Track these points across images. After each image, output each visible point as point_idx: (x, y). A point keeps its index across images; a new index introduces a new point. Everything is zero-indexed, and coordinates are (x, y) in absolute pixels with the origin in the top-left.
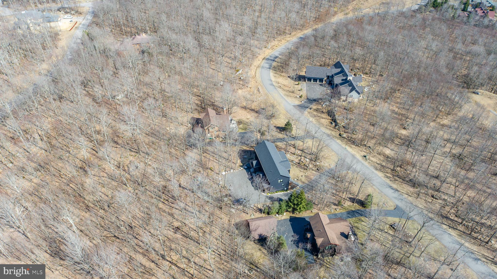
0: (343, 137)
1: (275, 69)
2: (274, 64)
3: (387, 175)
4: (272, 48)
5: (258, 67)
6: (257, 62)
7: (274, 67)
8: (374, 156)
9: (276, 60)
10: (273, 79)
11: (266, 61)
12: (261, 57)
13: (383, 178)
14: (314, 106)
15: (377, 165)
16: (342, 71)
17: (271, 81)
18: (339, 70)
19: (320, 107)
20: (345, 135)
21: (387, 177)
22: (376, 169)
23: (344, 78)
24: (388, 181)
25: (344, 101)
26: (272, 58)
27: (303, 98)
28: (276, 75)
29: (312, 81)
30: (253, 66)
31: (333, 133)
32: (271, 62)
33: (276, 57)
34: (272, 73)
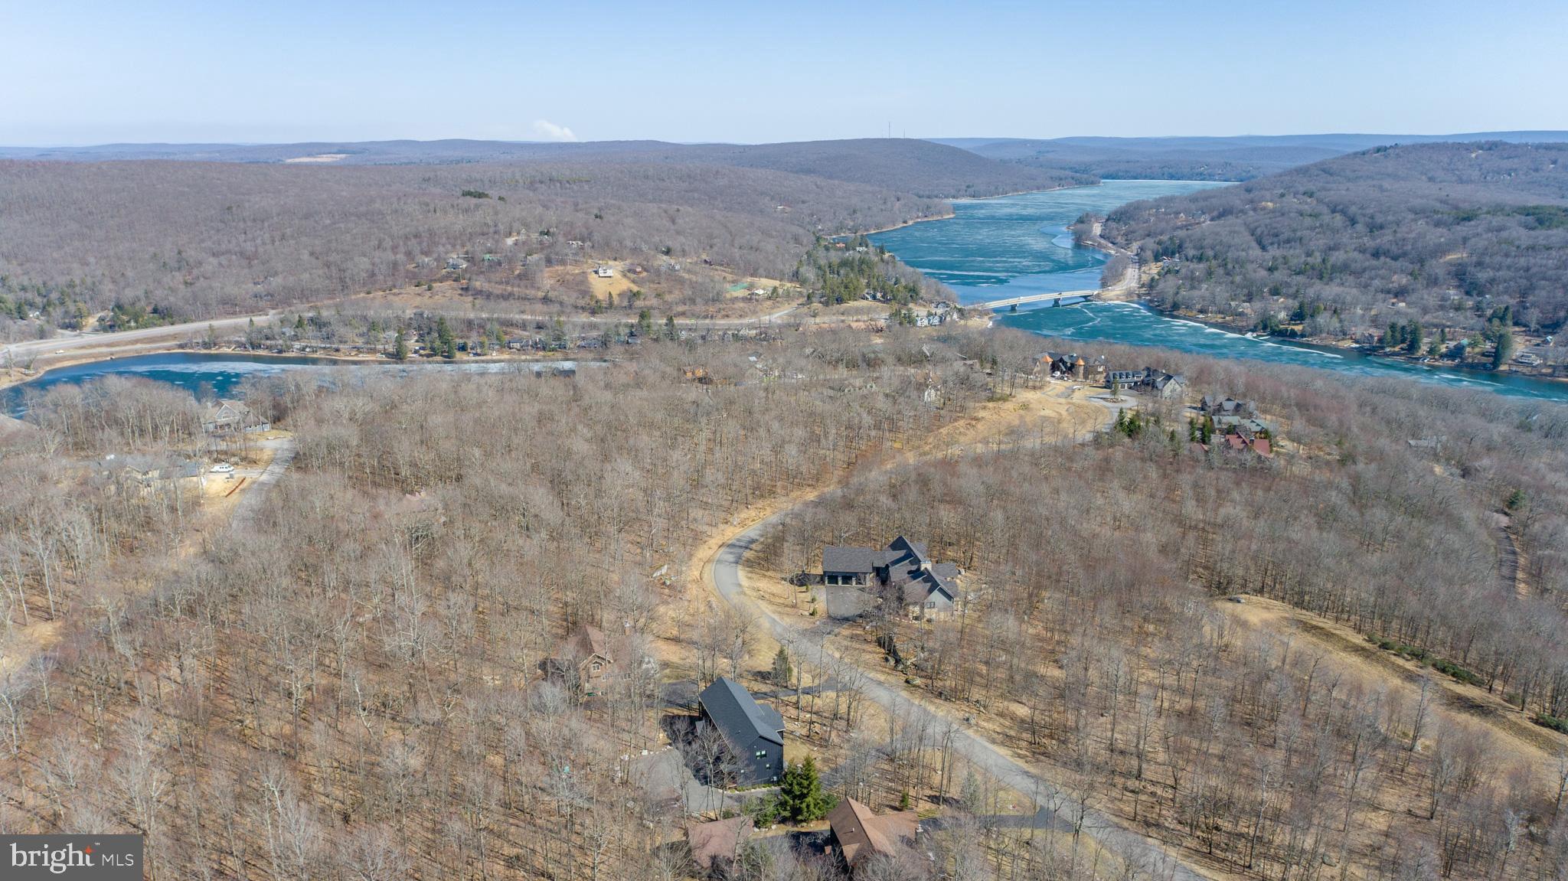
0: (914, 686)
1: (749, 564)
2: (748, 554)
3: (1019, 751)
4: (743, 524)
5: (709, 561)
6: (703, 553)
7: (748, 560)
8: (989, 720)
9: (753, 546)
10: (745, 583)
11: (728, 550)
12: (714, 542)
13: (1009, 758)
14: (845, 631)
15: (995, 736)
16: (910, 555)
17: (740, 585)
18: (902, 553)
19: (859, 632)
20: (918, 681)
21: (1019, 756)
22: (994, 742)
23: (914, 568)
24: (1021, 763)
25: (916, 618)
26: (741, 544)
27: (817, 617)
28: (753, 575)
29: (840, 583)
30: (695, 560)
31: (892, 679)
32: (741, 550)
33: (753, 541)
34: (742, 574)
